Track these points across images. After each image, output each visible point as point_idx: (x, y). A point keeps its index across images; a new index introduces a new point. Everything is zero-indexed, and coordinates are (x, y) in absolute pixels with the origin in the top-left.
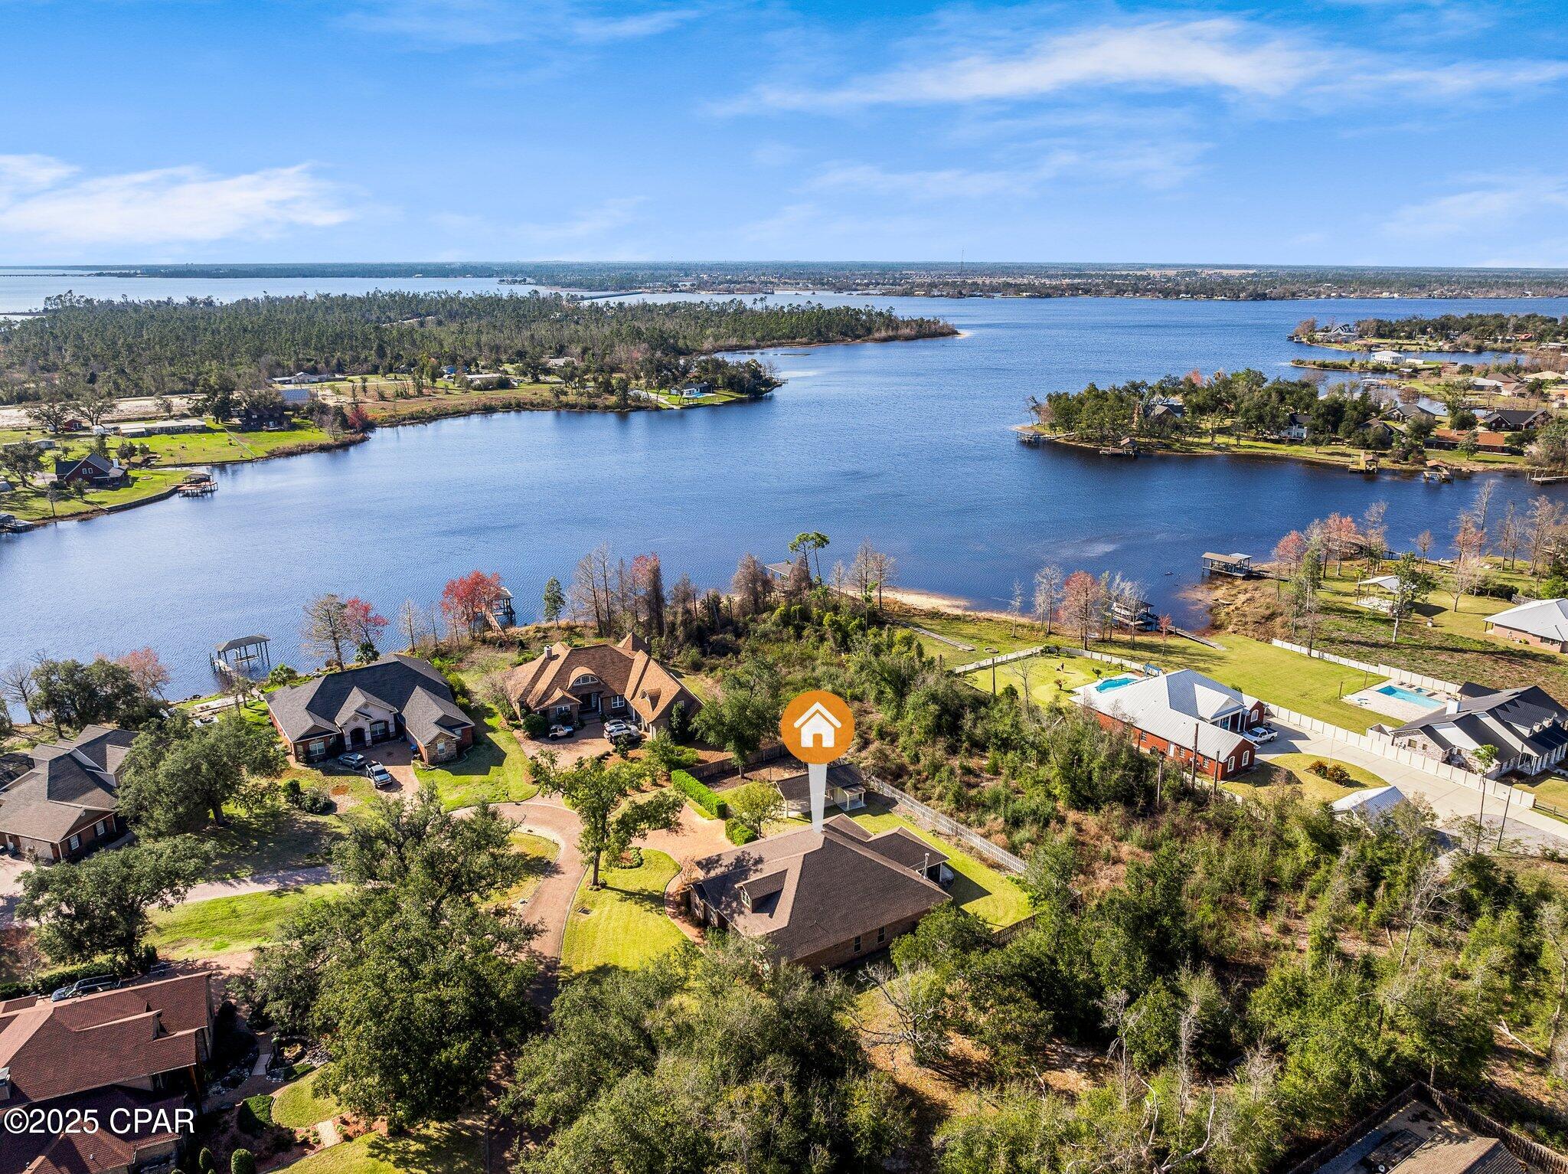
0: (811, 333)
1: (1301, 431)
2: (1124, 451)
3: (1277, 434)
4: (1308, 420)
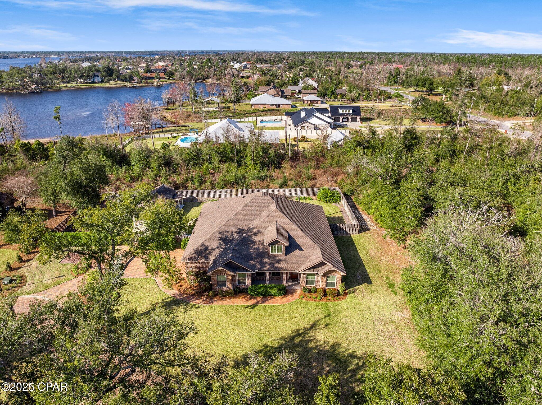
1: (98, 78)
2: (35, 90)
3: (90, 80)
4: (99, 74)
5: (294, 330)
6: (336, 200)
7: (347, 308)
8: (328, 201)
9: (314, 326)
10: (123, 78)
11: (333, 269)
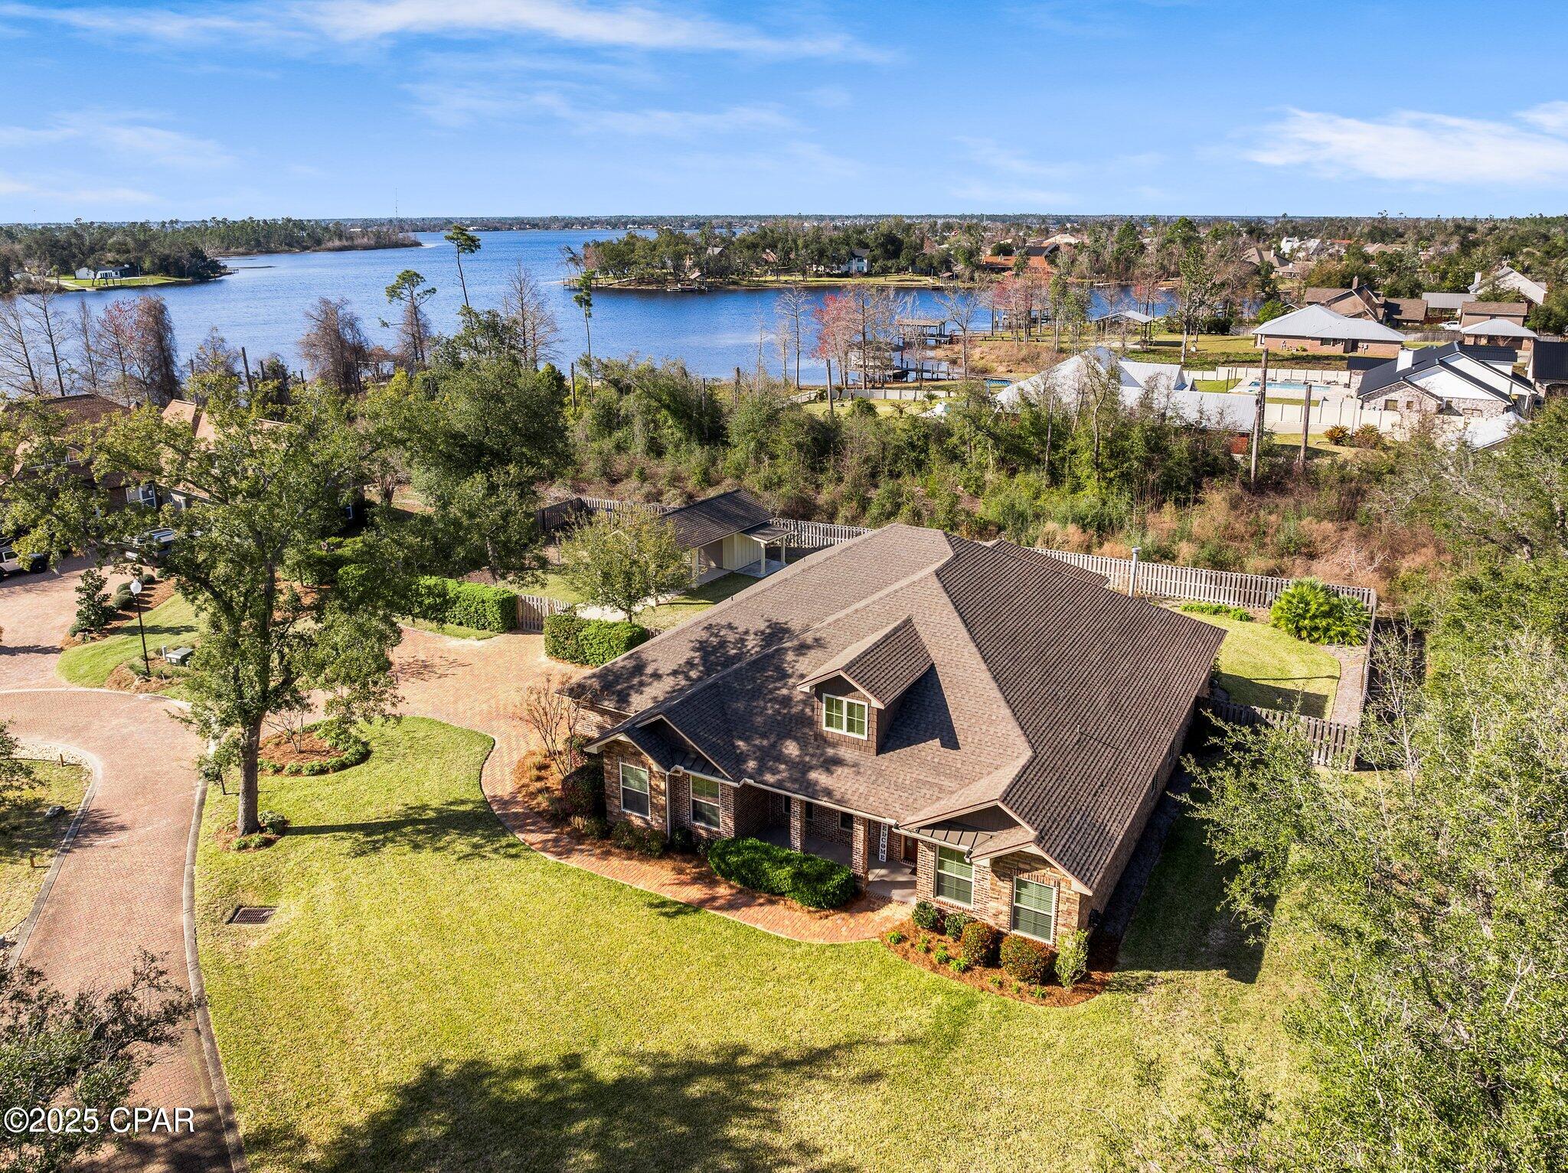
0: (248, 243)
1: (861, 264)
2: (695, 286)
3: (839, 268)
4: (867, 253)
5: (722, 1048)
6: (1344, 635)
7: (1049, 1046)
8: (1304, 634)
9: (814, 1061)
10: (923, 266)
11: (1034, 850)
